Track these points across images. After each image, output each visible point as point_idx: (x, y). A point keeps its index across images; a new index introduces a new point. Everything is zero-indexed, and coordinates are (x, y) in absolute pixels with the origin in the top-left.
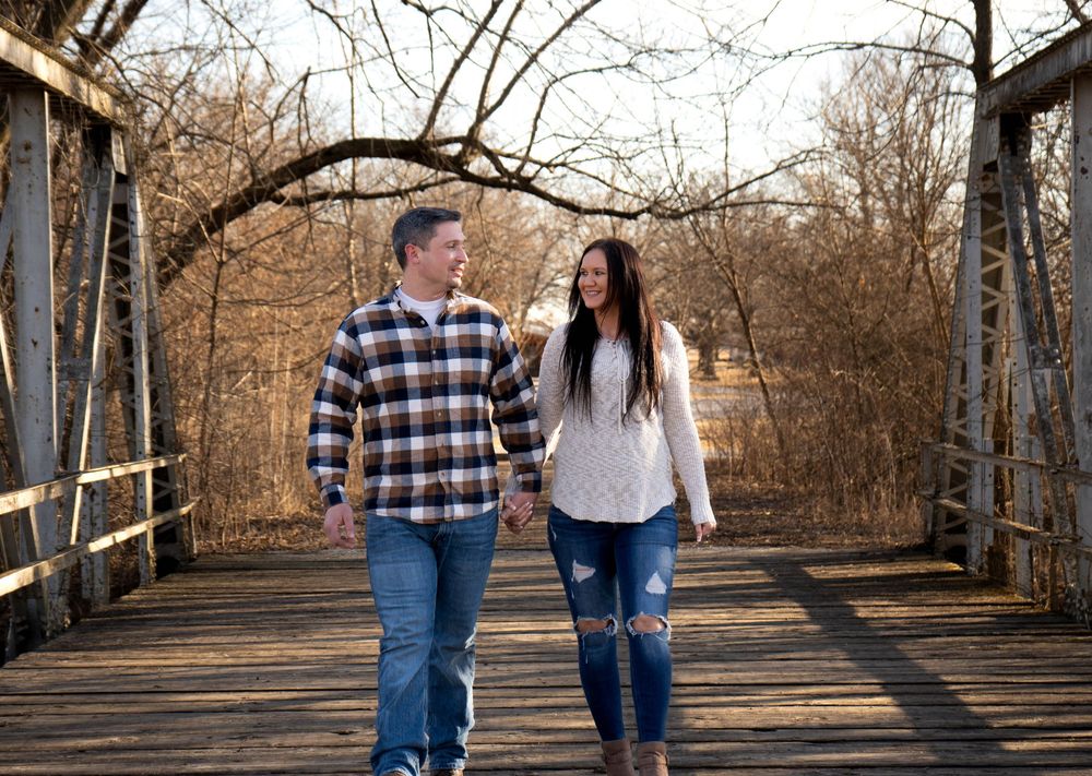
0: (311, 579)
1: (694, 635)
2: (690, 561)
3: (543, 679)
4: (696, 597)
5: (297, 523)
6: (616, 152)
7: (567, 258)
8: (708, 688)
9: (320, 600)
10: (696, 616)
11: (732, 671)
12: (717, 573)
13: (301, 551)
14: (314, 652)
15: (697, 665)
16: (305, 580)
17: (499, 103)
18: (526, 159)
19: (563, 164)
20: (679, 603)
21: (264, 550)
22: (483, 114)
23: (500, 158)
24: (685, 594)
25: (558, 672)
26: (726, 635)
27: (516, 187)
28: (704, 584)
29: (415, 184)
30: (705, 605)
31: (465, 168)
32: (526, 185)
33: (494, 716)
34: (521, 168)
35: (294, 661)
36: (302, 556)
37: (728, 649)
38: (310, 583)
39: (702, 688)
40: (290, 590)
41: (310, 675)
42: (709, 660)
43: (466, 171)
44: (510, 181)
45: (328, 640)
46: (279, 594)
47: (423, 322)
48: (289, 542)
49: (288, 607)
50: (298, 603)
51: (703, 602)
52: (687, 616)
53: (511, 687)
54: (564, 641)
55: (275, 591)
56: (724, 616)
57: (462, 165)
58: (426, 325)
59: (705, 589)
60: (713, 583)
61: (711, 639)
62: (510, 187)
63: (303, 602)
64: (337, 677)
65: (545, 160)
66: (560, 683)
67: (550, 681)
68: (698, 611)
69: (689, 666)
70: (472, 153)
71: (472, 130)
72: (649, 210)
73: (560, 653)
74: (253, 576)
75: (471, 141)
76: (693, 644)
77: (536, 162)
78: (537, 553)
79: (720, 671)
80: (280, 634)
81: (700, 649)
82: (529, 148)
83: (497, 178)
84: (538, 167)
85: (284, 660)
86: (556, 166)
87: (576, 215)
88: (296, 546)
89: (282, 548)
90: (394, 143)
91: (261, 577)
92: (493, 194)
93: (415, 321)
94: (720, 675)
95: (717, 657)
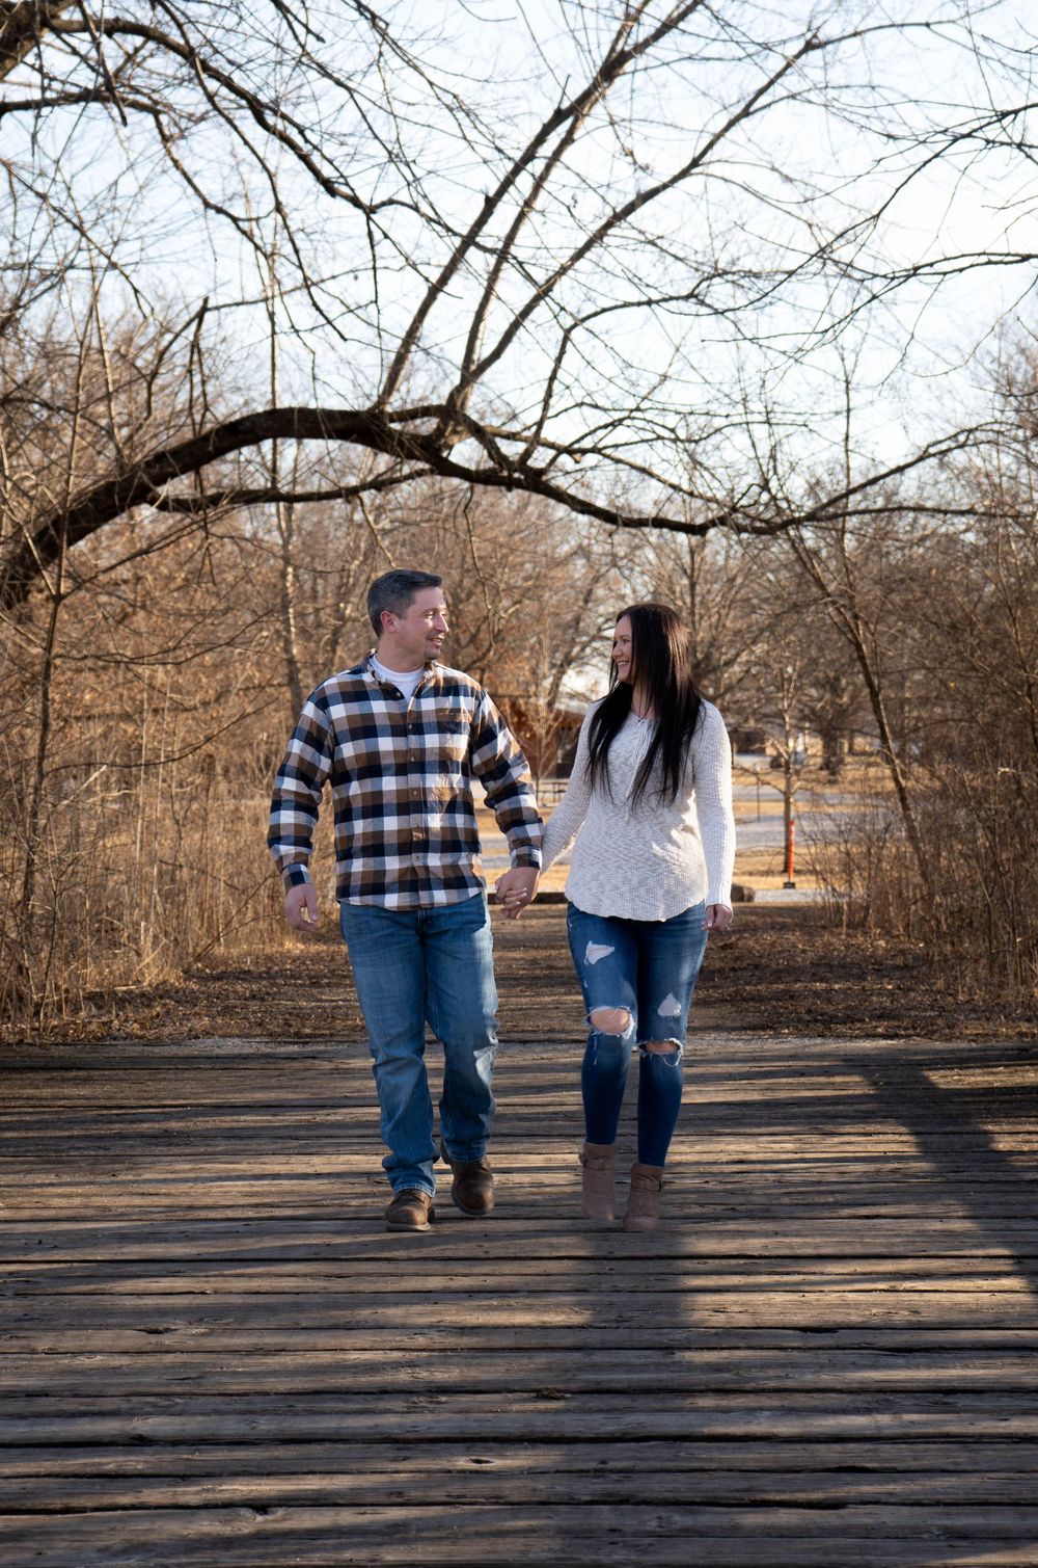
0: (164, 1083)
1: (737, 1178)
2: (754, 1059)
3: (486, 1245)
4: (752, 1116)
5: (161, 997)
6: (673, 430)
7: (622, 597)
8: (742, 1262)
9: (168, 1117)
10: (746, 1147)
11: (785, 1235)
12: (790, 1080)
13: (158, 1042)
14: (138, 1201)
15: (732, 1226)
16: (152, 1086)
17: (496, 354)
18: (536, 441)
19: (595, 450)
20: (724, 1126)
21: (103, 1037)
22: (472, 372)
23: (500, 443)
24: (736, 1111)
25: (513, 1235)
26: (788, 1177)
27: (519, 484)
28: (769, 1096)
29: (370, 478)
30: (763, 1130)
31: (445, 454)
32: (536, 482)
33: (396, 1304)
34: (527, 454)
35: (105, 1214)
36: (157, 1050)
37: (786, 1200)
38: (158, 1090)
39: (733, 1262)
40: (125, 1102)
41: (123, 1238)
42: (751, 1216)
43: (446, 460)
44: (510, 476)
45: (165, 1181)
46: (106, 1107)
47: (398, 695)
48: (143, 1026)
49: (116, 1128)
50: (132, 1122)
51: (759, 1125)
52: (732, 1147)
53: (434, 1259)
54: (532, 1185)
55: (102, 1102)
56: (789, 1146)
57: (439, 450)
58: (402, 697)
59: (767, 1104)
60: (782, 1095)
61: (762, 1182)
62: (510, 484)
63: (142, 1121)
65: (565, 441)
66: (511, 1252)
67: (497, 1248)
68: (750, 1139)
69: (720, 1227)
70: (455, 432)
71: (452, 397)
72: (722, 521)
73: (522, 1205)
74: (74, 1079)
75: (451, 413)
76: (732, 1193)
77: (552, 446)
78: (519, 1047)
79: (765, 1235)
80: (92, 1172)
81: (741, 1199)
82: (540, 424)
83: (492, 470)
84: (552, 453)
85: (90, 1212)
86: (584, 452)
87: (609, 527)
88: (151, 1034)
89: (129, 1036)
90: (330, 415)
91: (86, 1081)
92: (486, 496)
93: (390, 693)
94: (764, 1241)
95: (766, 1213)
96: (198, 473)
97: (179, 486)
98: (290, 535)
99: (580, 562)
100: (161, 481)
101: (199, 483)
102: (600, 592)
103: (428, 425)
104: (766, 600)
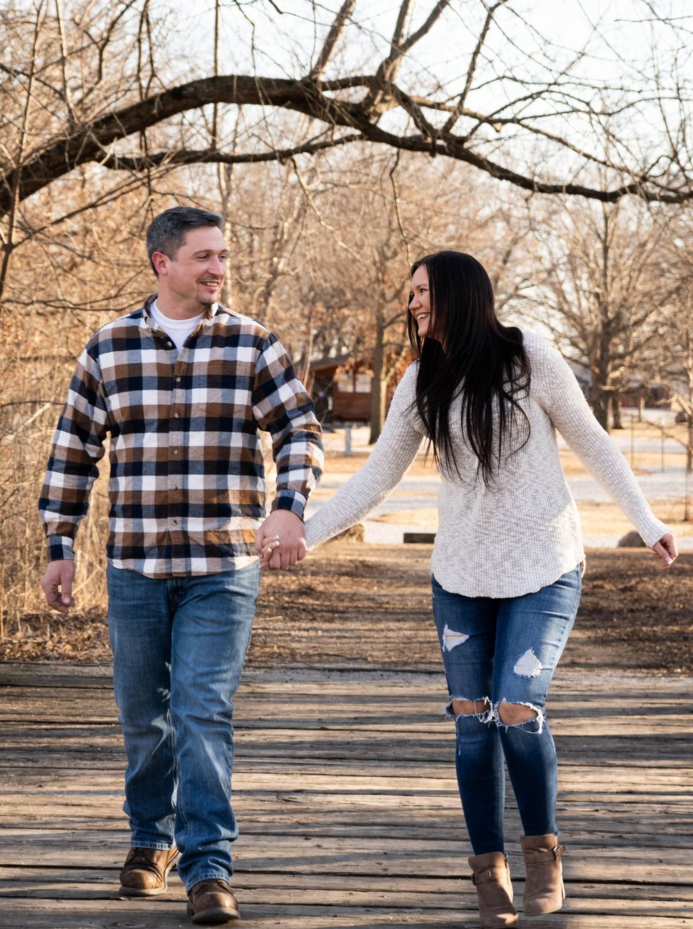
0: (91, 702)
1: (626, 807)
2: (647, 696)
3: (385, 863)
4: (642, 750)
5: (93, 621)
6: (588, 104)
7: (539, 259)
8: (626, 887)
9: (94, 733)
10: (636, 779)
11: (669, 863)
12: (680, 717)
13: (88, 662)
14: (62, 811)
15: (619, 852)
16: (80, 704)
17: (424, 30)
18: (459, 111)
19: (515, 121)
20: (616, 758)
21: (37, 657)
22: (400, 46)
23: (425, 111)
24: (628, 744)
25: (410, 854)
26: (674, 809)
27: (442, 151)
28: (659, 731)
29: (303, 143)
30: (652, 763)
31: (372, 121)
32: (457, 149)
33: (298, 916)
34: (450, 123)
35: (30, 822)
36: (86, 670)
37: (671, 830)
38: (86, 708)
39: (618, 887)
40: (55, 718)
41: (46, 844)
42: (637, 844)
43: (374, 127)
44: (434, 143)
45: (87, 793)
46: (36, 722)
47: (170, 344)
48: (75, 647)
49: (45, 741)
50: (60, 737)
51: (648, 758)
52: (622, 779)
53: (335, 874)
54: (432, 808)
55: (33, 718)
56: (677, 779)
57: (368, 117)
58: (174, 347)
59: (657, 739)
60: (672, 731)
61: (649, 813)
62: (434, 151)
63: (69, 736)
64: (86, 849)
65: (485, 113)
66: (408, 871)
67: (395, 867)
68: (640, 771)
69: (607, 853)
70: (383, 101)
71: (381, 70)
72: (632, 189)
73: (421, 826)
74: (8, 695)
75: (379, 83)
76: (620, 821)
77: (474, 116)
78: (426, 677)
79: (650, 862)
80: (20, 783)
81: (628, 828)
82: (463, 96)
83: (418, 137)
84: (476, 122)
85: (16, 820)
86: (504, 122)
87: (527, 192)
88: (81, 655)
89: (62, 656)
90: (267, 83)
91: (19, 697)
92: (415, 162)
93: (162, 341)
94: (649, 868)
95: (651, 842)
96: (143, 134)
97: (126, 146)
98: (229, 194)
99: (500, 225)
100: (107, 140)
101: (144, 146)
102: (518, 253)
103: (358, 95)
104: (674, 265)
